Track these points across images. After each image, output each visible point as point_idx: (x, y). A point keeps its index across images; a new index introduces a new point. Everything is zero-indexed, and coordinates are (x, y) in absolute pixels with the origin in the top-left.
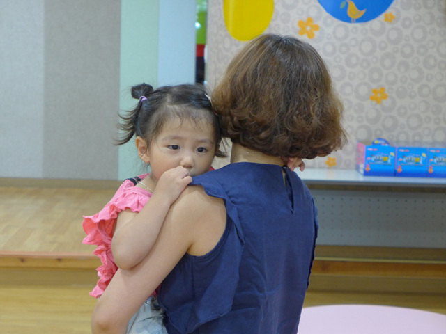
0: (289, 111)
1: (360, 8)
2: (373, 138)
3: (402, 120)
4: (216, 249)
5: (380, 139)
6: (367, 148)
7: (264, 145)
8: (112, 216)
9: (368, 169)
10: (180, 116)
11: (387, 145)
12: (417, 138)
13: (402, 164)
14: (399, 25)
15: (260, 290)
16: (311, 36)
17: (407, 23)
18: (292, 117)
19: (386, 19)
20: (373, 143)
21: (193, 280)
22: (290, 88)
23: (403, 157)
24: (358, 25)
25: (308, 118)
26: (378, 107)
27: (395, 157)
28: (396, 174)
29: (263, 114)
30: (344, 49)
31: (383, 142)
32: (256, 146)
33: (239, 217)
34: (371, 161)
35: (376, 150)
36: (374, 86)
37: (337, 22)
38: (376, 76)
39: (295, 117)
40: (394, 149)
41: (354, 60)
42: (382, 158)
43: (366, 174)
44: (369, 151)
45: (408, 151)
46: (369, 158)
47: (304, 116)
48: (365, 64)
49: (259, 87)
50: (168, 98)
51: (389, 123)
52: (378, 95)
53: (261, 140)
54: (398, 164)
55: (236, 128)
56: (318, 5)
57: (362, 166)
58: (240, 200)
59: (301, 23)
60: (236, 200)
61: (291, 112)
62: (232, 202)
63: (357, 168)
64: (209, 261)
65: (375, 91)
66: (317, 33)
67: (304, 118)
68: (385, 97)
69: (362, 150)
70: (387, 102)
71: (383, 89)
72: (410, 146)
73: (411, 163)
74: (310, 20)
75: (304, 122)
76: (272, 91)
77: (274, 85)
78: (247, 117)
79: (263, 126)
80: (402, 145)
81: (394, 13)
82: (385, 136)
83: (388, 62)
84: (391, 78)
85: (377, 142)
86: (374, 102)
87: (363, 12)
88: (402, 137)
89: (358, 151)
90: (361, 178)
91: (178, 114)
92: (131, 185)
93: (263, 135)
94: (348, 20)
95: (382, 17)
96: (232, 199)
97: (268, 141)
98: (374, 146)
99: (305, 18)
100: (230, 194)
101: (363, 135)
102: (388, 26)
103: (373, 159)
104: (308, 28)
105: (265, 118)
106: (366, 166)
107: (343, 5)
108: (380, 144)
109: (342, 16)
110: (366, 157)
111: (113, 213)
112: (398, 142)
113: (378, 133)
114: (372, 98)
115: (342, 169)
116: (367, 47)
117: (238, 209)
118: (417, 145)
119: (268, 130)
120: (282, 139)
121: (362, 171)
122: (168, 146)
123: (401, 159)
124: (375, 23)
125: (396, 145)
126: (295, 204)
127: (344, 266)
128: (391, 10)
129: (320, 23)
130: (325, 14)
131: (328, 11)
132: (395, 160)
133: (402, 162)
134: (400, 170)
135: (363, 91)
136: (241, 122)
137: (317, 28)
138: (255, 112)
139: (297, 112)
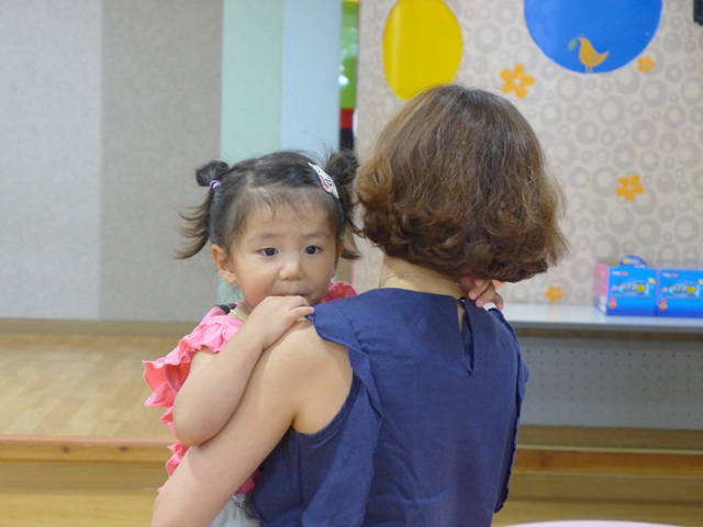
0: (491, 203)
1: (599, 49)
2: (621, 256)
3: (667, 227)
4: (333, 423)
5: (631, 257)
6: (611, 271)
7: (451, 259)
8: (183, 358)
9: (614, 304)
10: (269, 203)
11: (642, 266)
12: (691, 256)
13: (668, 297)
14: (661, 76)
15: (407, 495)
16: (521, 93)
17: (674, 73)
18: (496, 212)
19: (641, 67)
20: (622, 264)
21: (300, 473)
22: (490, 168)
23: (669, 285)
24: (596, 77)
25: (519, 214)
26: (629, 206)
27: (656, 287)
28: (657, 313)
29: (447, 209)
30: (574, 114)
31: (637, 262)
32: (437, 261)
33: (374, 375)
34: (617, 292)
35: (625, 274)
36: (622, 173)
37: (563, 72)
38: (624, 157)
39: (500, 213)
40: (653, 273)
41: (590, 132)
42: (635, 287)
43: (611, 312)
44: (616, 277)
45: (676, 276)
46: (615, 288)
47: (513, 210)
48: (607, 138)
49: (440, 164)
50: (250, 178)
51: (646, 231)
52: (629, 188)
53: (446, 250)
54: (661, 296)
55: (405, 233)
56: (533, 44)
57: (603, 300)
58: (377, 347)
59: (505, 74)
60: (370, 348)
61: (493, 205)
62: (364, 350)
63: (596, 304)
64: (322, 443)
65: (624, 181)
66: (530, 90)
67: (514, 214)
68: (640, 190)
69: (603, 274)
70: (642, 199)
71: (636, 178)
72: (680, 267)
73: (682, 295)
74: (519, 68)
75: (514, 220)
76: (461, 172)
77: (463, 162)
78: (422, 214)
79: (448, 228)
80: (667, 266)
81: (653, 57)
82: (640, 253)
83: (643, 136)
84: (649, 160)
85: (627, 261)
86: (622, 199)
87: (603, 57)
88: (667, 254)
89: (597, 275)
90: (602, 319)
91: (267, 201)
92: (219, 314)
93: (449, 243)
94: (580, 68)
95: (634, 64)
96: (364, 345)
97: (457, 252)
98: (624, 268)
99: (511, 66)
100: (361, 337)
101: (605, 251)
102: (644, 78)
103: (621, 288)
104: (517, 81)
105: (451, 215)
106: (610, 299)
107: (572, 45)
108: (632, 265)
109: (571, 62)
110: (610, 286)
111: (184, 354)
112: (660, 261)
113: (629, 247)
114: (619, 193)
115: (572, 304)
116: (611, 112)
117: (371, 363)
118: (691, 267)
119: (456, 235)
120: (480, 249)
121: (604, 308)
122: (259, 251)
123: (665, 289)
124: (624, 74)
125: (657, 267)
126: (476, 360)
127: (575, 460)
128: (648, 53)
129: (536, 74)
130: (543, 58)
131: (548, 54)
132: (655, 291)
133: (668, 293)
134: (663, 306)
135: (605, 180)
136: (414, 221)
137: (530, 81)
138: (435, 205)
139: (503, 205)
